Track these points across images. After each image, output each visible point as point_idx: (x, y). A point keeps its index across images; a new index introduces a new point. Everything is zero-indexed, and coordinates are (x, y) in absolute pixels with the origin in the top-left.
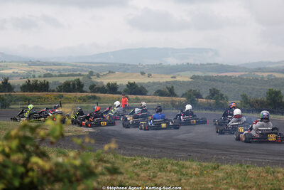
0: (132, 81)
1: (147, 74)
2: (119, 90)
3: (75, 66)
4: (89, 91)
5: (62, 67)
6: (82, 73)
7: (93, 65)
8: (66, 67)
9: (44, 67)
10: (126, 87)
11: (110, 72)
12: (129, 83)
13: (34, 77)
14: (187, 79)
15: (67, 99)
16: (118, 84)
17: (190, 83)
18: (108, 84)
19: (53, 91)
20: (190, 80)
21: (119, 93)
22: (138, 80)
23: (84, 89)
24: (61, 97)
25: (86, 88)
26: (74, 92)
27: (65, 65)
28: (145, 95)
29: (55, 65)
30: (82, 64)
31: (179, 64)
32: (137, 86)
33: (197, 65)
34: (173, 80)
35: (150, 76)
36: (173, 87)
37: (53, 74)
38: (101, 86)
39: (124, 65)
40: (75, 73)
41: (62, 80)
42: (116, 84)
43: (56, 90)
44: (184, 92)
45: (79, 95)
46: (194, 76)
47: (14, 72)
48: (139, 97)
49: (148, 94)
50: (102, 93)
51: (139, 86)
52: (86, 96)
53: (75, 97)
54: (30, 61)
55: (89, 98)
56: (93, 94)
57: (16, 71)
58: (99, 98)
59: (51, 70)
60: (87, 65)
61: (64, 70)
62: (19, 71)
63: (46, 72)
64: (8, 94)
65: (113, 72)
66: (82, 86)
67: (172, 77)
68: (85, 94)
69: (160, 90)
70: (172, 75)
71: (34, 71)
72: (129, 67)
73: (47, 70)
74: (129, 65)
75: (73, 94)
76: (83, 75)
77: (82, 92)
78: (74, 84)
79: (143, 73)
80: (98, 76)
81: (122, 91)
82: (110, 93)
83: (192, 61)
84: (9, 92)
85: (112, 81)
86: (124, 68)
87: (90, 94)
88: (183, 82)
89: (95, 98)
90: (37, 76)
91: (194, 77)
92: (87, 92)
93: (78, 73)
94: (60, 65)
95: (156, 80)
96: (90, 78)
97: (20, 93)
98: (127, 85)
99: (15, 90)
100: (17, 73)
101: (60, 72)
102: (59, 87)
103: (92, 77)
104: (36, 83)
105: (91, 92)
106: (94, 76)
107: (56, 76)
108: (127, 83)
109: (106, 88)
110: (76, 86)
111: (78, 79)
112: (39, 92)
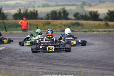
2: (100, 17)
4: (73, 18)
10: (106, 15)
11: (100, 2)
12: (109, 11)
13: (34, 7)
15: (54, 25)
16: (99, 12)
19: (42, 19)
21: (101, 20)
23: (69, 17)
24: (49, 24)
38: (84, 14)
42: (97, 12)
43: (44, 18)
45: (64, 22)
47: (17, 3)
52: (71, 23)
53: (61, 24)
55: (73, 24)
56: (77, 21)
57: (18, 2)
58: (82, 25)
64: (1, 21)
66: (67, 14)
71: (34, 2)
76: (77, 5)
77: (68, 19)
78: (60, 13)
80: (90, 6)
81: (103, 18)
82: (92, 20)
84: (2, 19)
87: (74, 22)
89: (78, 24)
90: (36, 6)
92: (71, 19)
96: (83, 8)
97: (13, 21)
98: (108, 13)
99: (8, 18)
100: (20, 3)
101: (57, 2)
102: (48, 15)
103: (84, 7)
104: (26, 12)
105: (75, 20)
106: (87, 5)
107: (53, 6)
108: (107, 11)
109: (89, 16)
110: (62, 15)
111: (64, 8)
112: (29, 19)
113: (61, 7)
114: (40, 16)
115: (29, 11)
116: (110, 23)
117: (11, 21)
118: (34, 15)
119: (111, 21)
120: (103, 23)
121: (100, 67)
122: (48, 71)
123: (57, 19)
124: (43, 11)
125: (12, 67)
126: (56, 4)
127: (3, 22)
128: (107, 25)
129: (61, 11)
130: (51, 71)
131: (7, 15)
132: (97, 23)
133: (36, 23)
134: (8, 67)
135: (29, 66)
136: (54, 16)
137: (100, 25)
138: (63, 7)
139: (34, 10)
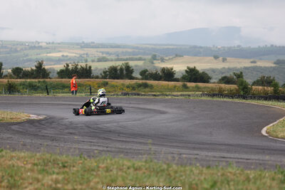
0: (192, 66)
1: (221, 58)
2: (176, 76)
3: (137, 48)
4: (140, 77)
5: (120, 50)
6: (145, 57)
7: (158, 47)
8: (124, 50)
9: (99, 50)
10: (185, 73)
11: (177, 56)
12: (188, 68)
14: (269, 64)
15: (113, 86)
17: (274, 68)
18: (163, 70)
19: (97, 77)
20: (275, 65)
21: (177, 80)
23: (134, 75)
26: (122, 79)
27: (124, 47)
28: (208, 82)
29: (112, 47)
30: (145, 46)
31: (261, 46)
32: (198, 72)
34: (253, 65)
35: (224, 60)
36: (241, 73)
37: (109, 58)
39: (195, 47)
42: (172, 69)
43: (100, 76)
45: (127, 82)
46: (278, 60)
47: (63, 56)
48: (200, 84)
49: (211, 81)
50: (156, 80)
52: (136, 83)
53: (123, 84)
54: (83, 42)
55: (140, 86)
56: (144, 81)
57: (65, 54)
58: (151, 87)
59: (107, 53)
60: (150, 47)
61: (123, 53)
62: (70, 55)
63: (101, 55)
64: (42, 80)
65: (180, 56)
66: (132, 72)
67: (252, 62)
68: (135, 81)
69: (225, 77)
70: (252, 60)
71: (87, 54)
72: (201, 50)
73: (103, 53)
74: (201, 47)
75: (120, 82)
76: (144, 60)
77: (132, 78)
78: (121, 69)
79: (216, 57)
80: (163, 60)
81: (179, 77)
82: (165, 80)
84: (43, 78)
87: (141, 82)
88: (265, 67)
89: (146, 86)
90: (89, 60)
91: (278, 62)
92: (137, 79)
94: (118, 47)
96: (153, 63)
97: (57, 80)
98: (186, 71)
99: (51, 75)
100: (67, 56)
101: (118, 56)
103: (155, 62)
104: (76, 68)
105: (142, 79)
106: (158, 60)
107: (112, 60)
108: (186, 68)
109: (161, 74)
110: (125, 72)
111: (127, 63)
112: (80, 78)
113: (124, 62)
114: (94, 73)
115: (79, 67)
116: (189, 84)
117: (54, 80)
118: (86, 73)
119: (190, 82)
120: (180, 84)
121: (175, 144)
122: (105, 149)
123: (118, 79)
124: (98, 67)
125: (55, 143)
126: (116, 57)
127: (44, 82)
128: (185, 87)
129: (124, 67)
130: (109, 149)
131: (50, 72)
132: (172, 83)
133: (89, 83)
134: (50, 143)
135: (78, 142)
136: (114, 73)
137: (175, 87)
139: (87, 65)
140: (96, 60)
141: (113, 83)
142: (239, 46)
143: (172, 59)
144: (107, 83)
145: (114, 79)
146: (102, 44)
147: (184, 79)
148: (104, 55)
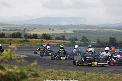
0: (45, 33)
1: (52, 29)
2: (38, 37)
3: (17, 25)
6: (21, 29)
7: (26, 25)
8: (13, 26)
9: (2, 26)
10: (42, 36)
11: (34, 28)
12: (43, 34)
14: (71, 32)
15: (14, 41)
16: (38, 34)
17: (73, 33)
18: (33, 34)
19: (7, 38)
20: (73, 32)
22: (48, 32)
25: (22, 36)
26: (17, 38)
27: (12, 25)
28: (51, 39)
29: (8, 25)
30: (20, 25)
31: (67, 25)
32: (47, 35)
33: (76, 25)
34: (64, 32)
35: (53, 30)
36: (64, 36)
37: (7, 29)
38: (30, 35)
39: (41, 25)
40: (17, 29)
41: (11, 32)
42: (37, 34)
44: (70, 38)
45: (19, 39)
50: (30, 38)
51: (48, 35)
55: (24, 41)
56: (26, 39)
58: (29, 41)
59: (6, 27)
60: (23, 25)
61: (12, 27)
63: (3, 28)
67: (64, 31)
68: (22, 39)
69: (58, 37)
72: (43, 26)
73: (4, 27)
74: (43, 25)
75: (16, 39)
76: (21, 30)
78: (17, 34)
79: (50, 29)
80: (28, 30)
81: (40, 37)
82: (34, 39)
83: (73, 23)
85: (35, 33)
86: (41, 27)
87: (25, 39)
88: (69, 33)
89: (27, 41)
91: (74, 31)
93: (19, 29)
94: (10, 25)
95: (56, 32)
96: (25, 31)
98: (42, 35)
102: (10, 35)
105: (25, 38)
108: (42, 34)
109: (32, 36)
110: (18, 35)
118: (2, 36)
119: (44, 39)
120: (40, 40)
123: (15, 38)
126: (10, 29)
128: (42, 41)
129: (18, 33)
133: (4, 40)
136: (14, 36)
137: (38, 41)
138: (19, 31)
139: (3, 33)
140: (2, 30)
141: (13, 40)
142: (58, 25)
143: (32, 30)
144: (11, 40)
145: (14, 38)
146: (3, 24)
147: (42, 38)
148: (5, 28)
